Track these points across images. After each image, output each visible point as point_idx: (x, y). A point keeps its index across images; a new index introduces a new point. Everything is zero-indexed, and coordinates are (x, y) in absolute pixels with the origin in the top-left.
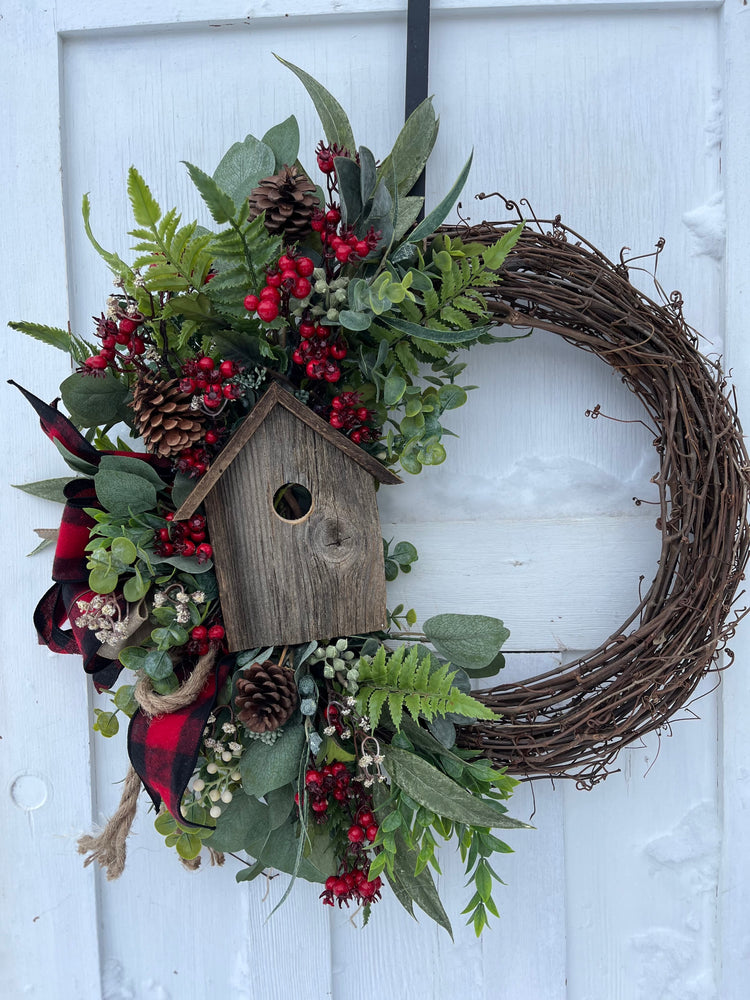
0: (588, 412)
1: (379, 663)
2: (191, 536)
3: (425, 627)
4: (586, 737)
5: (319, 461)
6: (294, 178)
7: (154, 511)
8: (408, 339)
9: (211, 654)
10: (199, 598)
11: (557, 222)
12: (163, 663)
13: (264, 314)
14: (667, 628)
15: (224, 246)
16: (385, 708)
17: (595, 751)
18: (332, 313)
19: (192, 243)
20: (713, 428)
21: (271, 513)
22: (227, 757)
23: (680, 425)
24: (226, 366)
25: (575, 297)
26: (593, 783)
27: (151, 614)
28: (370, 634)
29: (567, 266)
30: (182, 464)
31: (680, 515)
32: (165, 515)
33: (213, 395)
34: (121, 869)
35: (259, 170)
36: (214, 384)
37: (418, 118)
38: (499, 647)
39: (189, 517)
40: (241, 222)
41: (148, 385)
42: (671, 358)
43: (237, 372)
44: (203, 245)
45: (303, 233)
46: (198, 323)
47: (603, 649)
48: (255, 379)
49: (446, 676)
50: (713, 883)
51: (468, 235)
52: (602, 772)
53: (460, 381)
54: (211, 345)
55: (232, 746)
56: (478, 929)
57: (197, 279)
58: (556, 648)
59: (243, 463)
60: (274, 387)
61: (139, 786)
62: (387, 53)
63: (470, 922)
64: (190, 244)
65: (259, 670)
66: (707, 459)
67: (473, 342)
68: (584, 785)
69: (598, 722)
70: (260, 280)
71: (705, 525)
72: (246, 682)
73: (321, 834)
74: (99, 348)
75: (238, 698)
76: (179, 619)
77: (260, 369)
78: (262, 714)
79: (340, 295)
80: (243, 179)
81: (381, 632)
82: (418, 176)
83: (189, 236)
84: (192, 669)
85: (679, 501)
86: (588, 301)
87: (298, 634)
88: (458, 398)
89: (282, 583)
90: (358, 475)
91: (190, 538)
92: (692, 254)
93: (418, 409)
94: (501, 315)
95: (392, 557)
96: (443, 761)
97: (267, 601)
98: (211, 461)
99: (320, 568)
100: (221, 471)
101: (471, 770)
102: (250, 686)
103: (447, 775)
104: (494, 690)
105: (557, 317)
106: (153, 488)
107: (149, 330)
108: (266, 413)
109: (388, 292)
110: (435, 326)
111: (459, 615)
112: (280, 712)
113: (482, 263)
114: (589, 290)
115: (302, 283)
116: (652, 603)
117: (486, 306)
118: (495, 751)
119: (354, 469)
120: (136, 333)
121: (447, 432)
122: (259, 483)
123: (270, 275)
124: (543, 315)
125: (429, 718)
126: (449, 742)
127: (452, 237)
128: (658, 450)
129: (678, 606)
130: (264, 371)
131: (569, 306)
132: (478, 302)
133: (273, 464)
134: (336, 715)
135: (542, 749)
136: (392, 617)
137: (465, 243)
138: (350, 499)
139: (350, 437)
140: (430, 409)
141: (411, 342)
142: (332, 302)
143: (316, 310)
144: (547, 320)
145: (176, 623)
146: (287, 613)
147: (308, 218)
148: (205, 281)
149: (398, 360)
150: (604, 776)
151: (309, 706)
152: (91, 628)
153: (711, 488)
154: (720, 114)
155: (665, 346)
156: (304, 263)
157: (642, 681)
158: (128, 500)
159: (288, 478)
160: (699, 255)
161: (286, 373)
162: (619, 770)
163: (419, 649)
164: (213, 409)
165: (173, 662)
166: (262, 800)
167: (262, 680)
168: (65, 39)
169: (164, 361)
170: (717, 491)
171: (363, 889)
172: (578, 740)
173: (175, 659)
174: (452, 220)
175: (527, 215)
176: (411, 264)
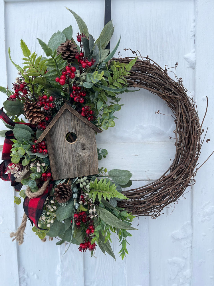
0: (156, 112)
1: (96, 183)
2: (42, 147)
3: (108, 173)
4: (154, 204)
5: (79, 126)
6: (70, 43)
7: (31, 140)
8: (105, 91)
9: (48, 181)
10: (43, 165)
11: (147, 57)
12: (33, 183)
13: (61, 83)
14: (177, 174)
15: (50, 63)
16: (97, 196)
17: (157, 208)
18: (81, 83)
19: (41, 62)
20: (190, 117)
21: (65, 141)
22: (52, 210)
23: (181, 116)
24: (51, 98)
25: (152, 79)
26: (156, 217)
27: (30, 169)
28: (94, 175)
29: (150, 70)
30: (39, 126)
31: (181, 141)
32: (34, 141)
33: (47, 106)
34: (22, 242)
35: (62, 41)
36: (47, 103)
37: (107, 27)
38: (129, 179)
39: (41, 142)
40: (54, 56)
41: (28, 103)
42: (179, 97)
43: (54, 100)
44: (44, 63)
45: (73, 60)
46: (43, 86)
47: (159, 179)
48: (60, 102)
49: (114, 187)
50: (191, 245)
51: (121, 61)
52: (159, 214)
53: (119, 103)
54: (47, 92)
55: (54, 207)
56: (123, 258)
57: (42, 73)
58: (147, 179)
59: (56, 126)
60: (65, 104)
61: (27, 218)
62: (99, 7)
63: (120, 256)
64: (40, 62)
65: (61, 185)
66: (189, 125)
67: (123, 92)
68: (154, 217)
69: (157, 200)
70: (60, 73)
71: (188, 145)
72: (57, 189)
73: (79, 231)
74: (14, 93)
75: (55, 193)
76: (38, 171)
77: (61, 99)
78: (62, 198)
79: (84, 78)
80: (57, 43)
81: (97, 175)
82: (108, 43)
83: (40, 60)
84: (42, 185)
85: (181, 138)
86: (156, 80)
87: (73, 175)
88: (119, 108)
89: (68, 161)
90: (90, 130)
91: (41, 148)
92: (186, 67)
93: (107, 111)
94: (131, 84)
95: (100, 153)
96: (114, 211)
97: (64, 166)
98: (47, 125)
99: (79, 156)
100: (50, 128)
101: (121, 214)
102: (58, 190)
103: (115, 215)
104: (129, 191)
105: (147, 85)
106: (30, 133)
107: (29, 88)
108: (63, 112)
109: (97, 77)
110: (112, 87)
111: (118, 170)
112: (67, 197)
113: (125, 69)
114: (156, 77)
115: (72, 74)
116: (173, 166)
117: (126, 82)
118: (129, 208)
119: (89, 128)
120: (25, 88)
121: (115, 118)
122: (61, 132)
123: (63, 72)
124: (143, 84)
125: (109, 199)
126: (115, 205)
127: (116, 62)
128: (175, 123)
129: (180, 167)
130: (62, 100)
131: (150, 82)
132: (124, 80)
133: (65, 127)
134: (83, 198)
135: (142, 208)
136: (100, 170)
137: (120, 63)
138: (88, 137)
139: (87, 119)
140: (110, 111)
141: (105, 92)
142: (82, 80)
143: (77, 82)
144: (144, 86)
145: (37, 172)
146: (69, 169)
147: (74, 55)
148: (45, 73)
149: (101, 97)
150: (159, 215)
151: (75, 196)
152: (11, 173)
153: (190, 134)
154: (195, 27)
155: (177, 94)
156: (73, 68)
157: (169, 188)
158: (23, 137)
159: (69, 131)
160: (188, 68)
161: (69, 100)
162: (164, 213)
163: (107, 179)
164: (48, 110)
165: (37, 183)
166: (63, 222)
167: (62, 188)
168: (6, 2)
169: (33, 96)
170: (191, 135)
171: (90, 247)
172: (152, 205)
173: (37, 182)
174: (116, 56)
175: (139, 55)
176: (104, 69)
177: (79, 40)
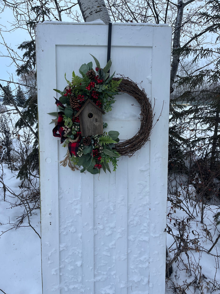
0: (132, 105)
1: (102, 138)
2: (77, 119)
3: (108, 133)
5: (94, 110)
7: (72, 116)
8: (107, 93)
9: (79, 136)
10: (78, 127)
11: (128, 78)
15: (83, 80)
18: (97, 90)
22: (81, 150)
23: (143, 107)
24: (83, 96)
27: (72, 129)
30: (76, 109)
31: (143, 119)
32: (74, 116)
35: (87, 69)
36: (81, 98)
37: (109, 62)
38: (118, 137)
40: (86, 77)
42: (143, 98)
45: (93, 79)
46: (79, 90)
51: (116, 79)
52: (132, 155)
53: (114, 100)
54: (80, 93)
55: (82, 148)
56: (114, 171)
57: (79, 84)
59: (84, 110)
62: (105, 51)
66: (147, 111)
67: (116, 94)
68: (130, 157)
70: (88, 85)
75: (83, 141)
76: (76, 130)
78: (87, 143)
79: (98, 87)
81: (102, 135)
82: (109, 70)
83: (79, 78)
84: (77, 138)
85: (143, 117)
86: (131, 89)
87: (91, 134)
88: (114, 102)
93: (108, 103)
94: (120, 91)
95: (104, 125)
97: (87, 129)
98: (80, 109)
99: (94, 125)
100: (81, 111)
105: (128, 91)
106: (72, 112)
108: (88, 103)
109: (105, 87)
110: (110, 92)
111: (113, 131)
112: (89, 143)
113: (117, 83)
115: (93, 85)
117: (117, 89)
119: (99, 111)
121: (112, 107)
122: (86, 113)
124: (126, 91)
125: (109, 144)
126: (111, 148)
127: (113, 80)
128: (141, 110)
130: (87, 97)
136: (104, 133)
137: (115, 81)
139: (99, 107)
140: (110, 103)
143: (95, 89)
147: (94, 77)
148: (80, 85)
149: (105, 96)
151: (93, 142)
153: (147, 115)
154: (152, 63)
155: (142, 96)
156: (94, 83)
158: (69, 114)
160: (148, 83)
161: (90, 97)
162: (135, 155)
163: (107, 136)
164: (81, 102)
168: (56, 45)
169: (74, 95)
173: (74, 136)
174: (113, 77)
175: (124, 77)
176: (108, 83)
177: (97, 70)
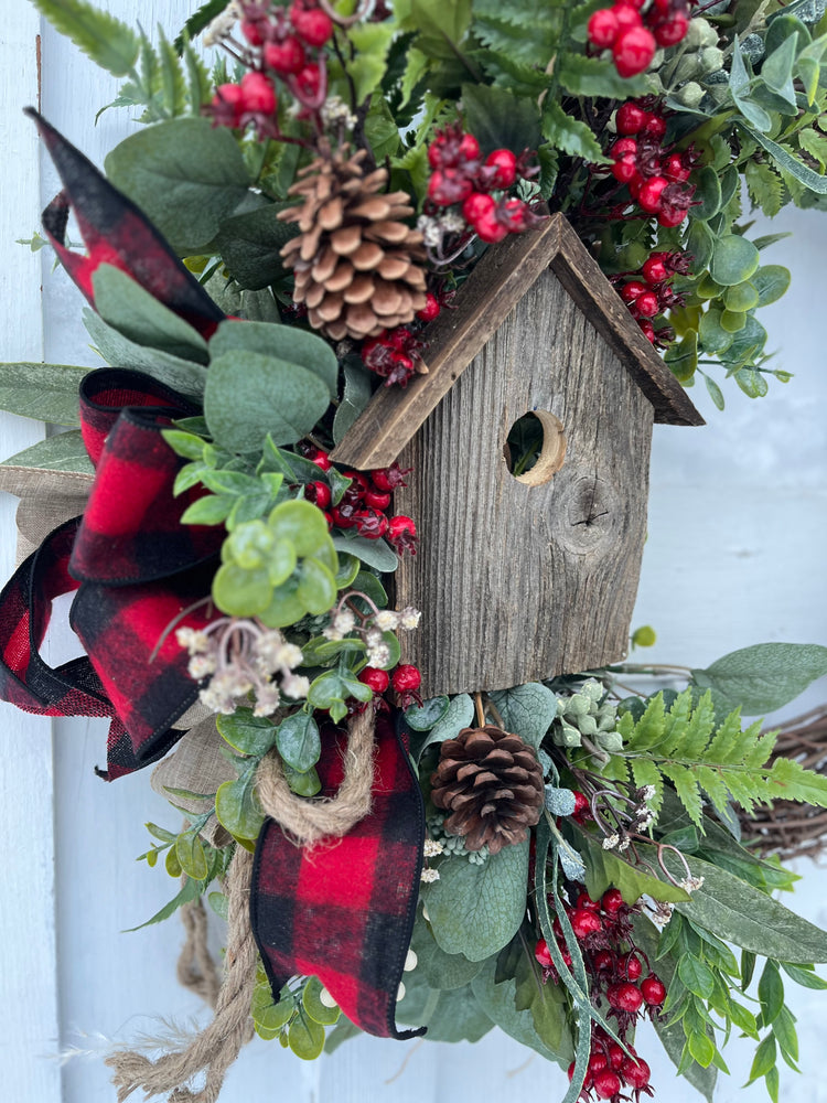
5: (586, 376)
12: (308, 738)
21: (499, 464)
39: (389, 465)
46: (430, 61)
49: (759, 737)
55: (427, 876)
60: (558, 221)
76: (372, 662)
87: (509, 672)
89: (497, 588)
90: (636, 404)
99: (557, 563)
100: (454, 376)
108: (538, 271)
133: (519, 372)
138: (619, 446)
146: (497, 638)
159: (535, 405)
